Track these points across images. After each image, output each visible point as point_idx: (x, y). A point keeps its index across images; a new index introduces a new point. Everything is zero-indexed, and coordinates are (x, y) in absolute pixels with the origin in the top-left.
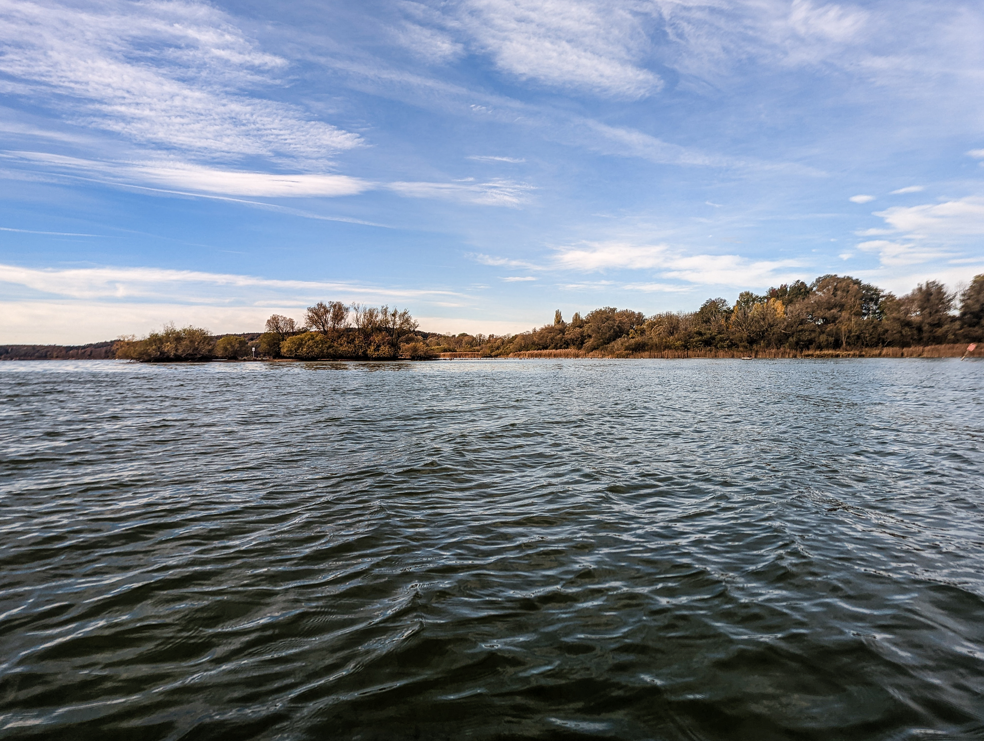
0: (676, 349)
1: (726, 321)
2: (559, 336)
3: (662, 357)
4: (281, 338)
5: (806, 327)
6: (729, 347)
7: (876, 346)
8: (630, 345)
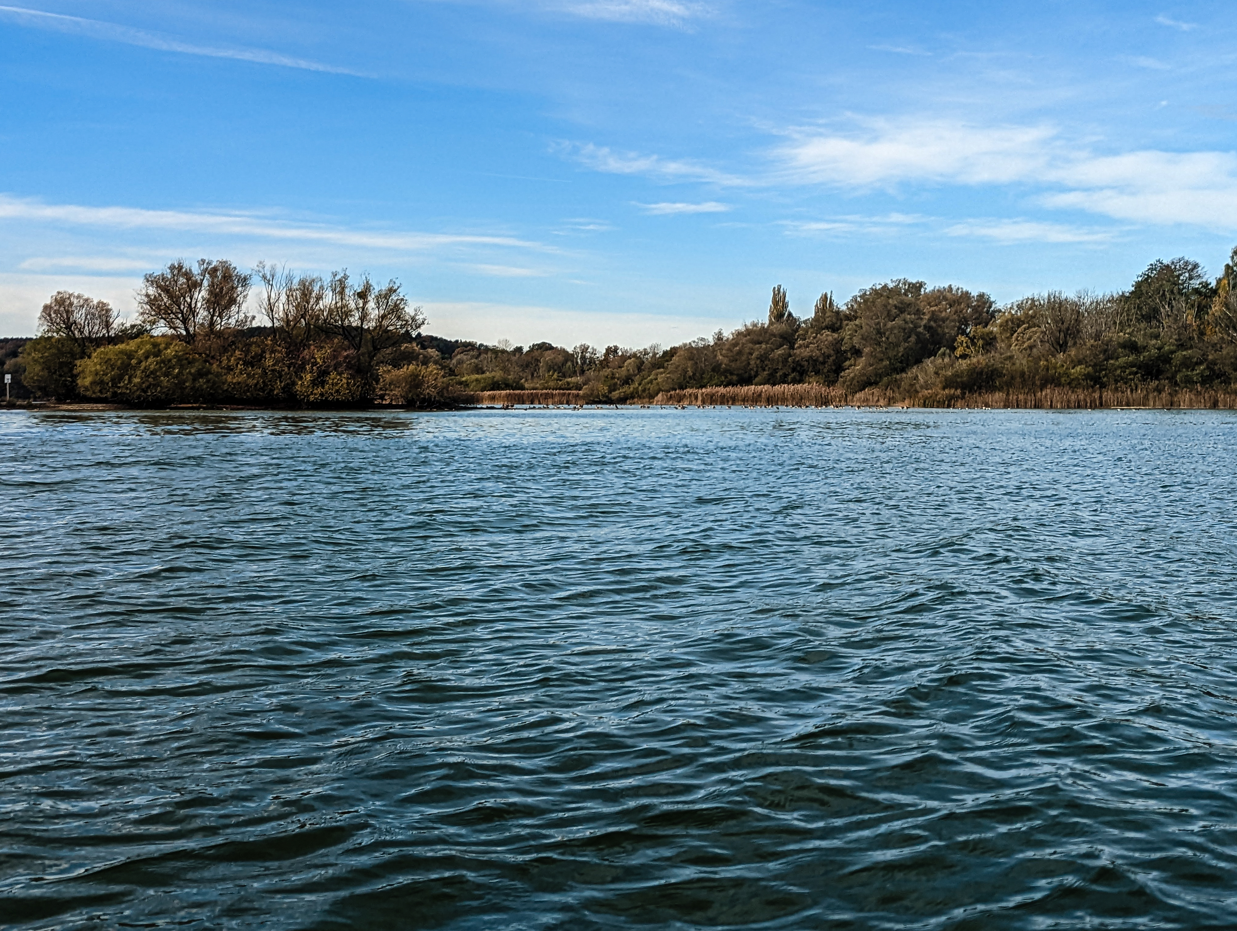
0: (1073, 384)
1: (1198, 316)
2: (780, 352)
3: (1038, 406)
4: (77, 349)
6: (1206, 381)
8: (956, 375)
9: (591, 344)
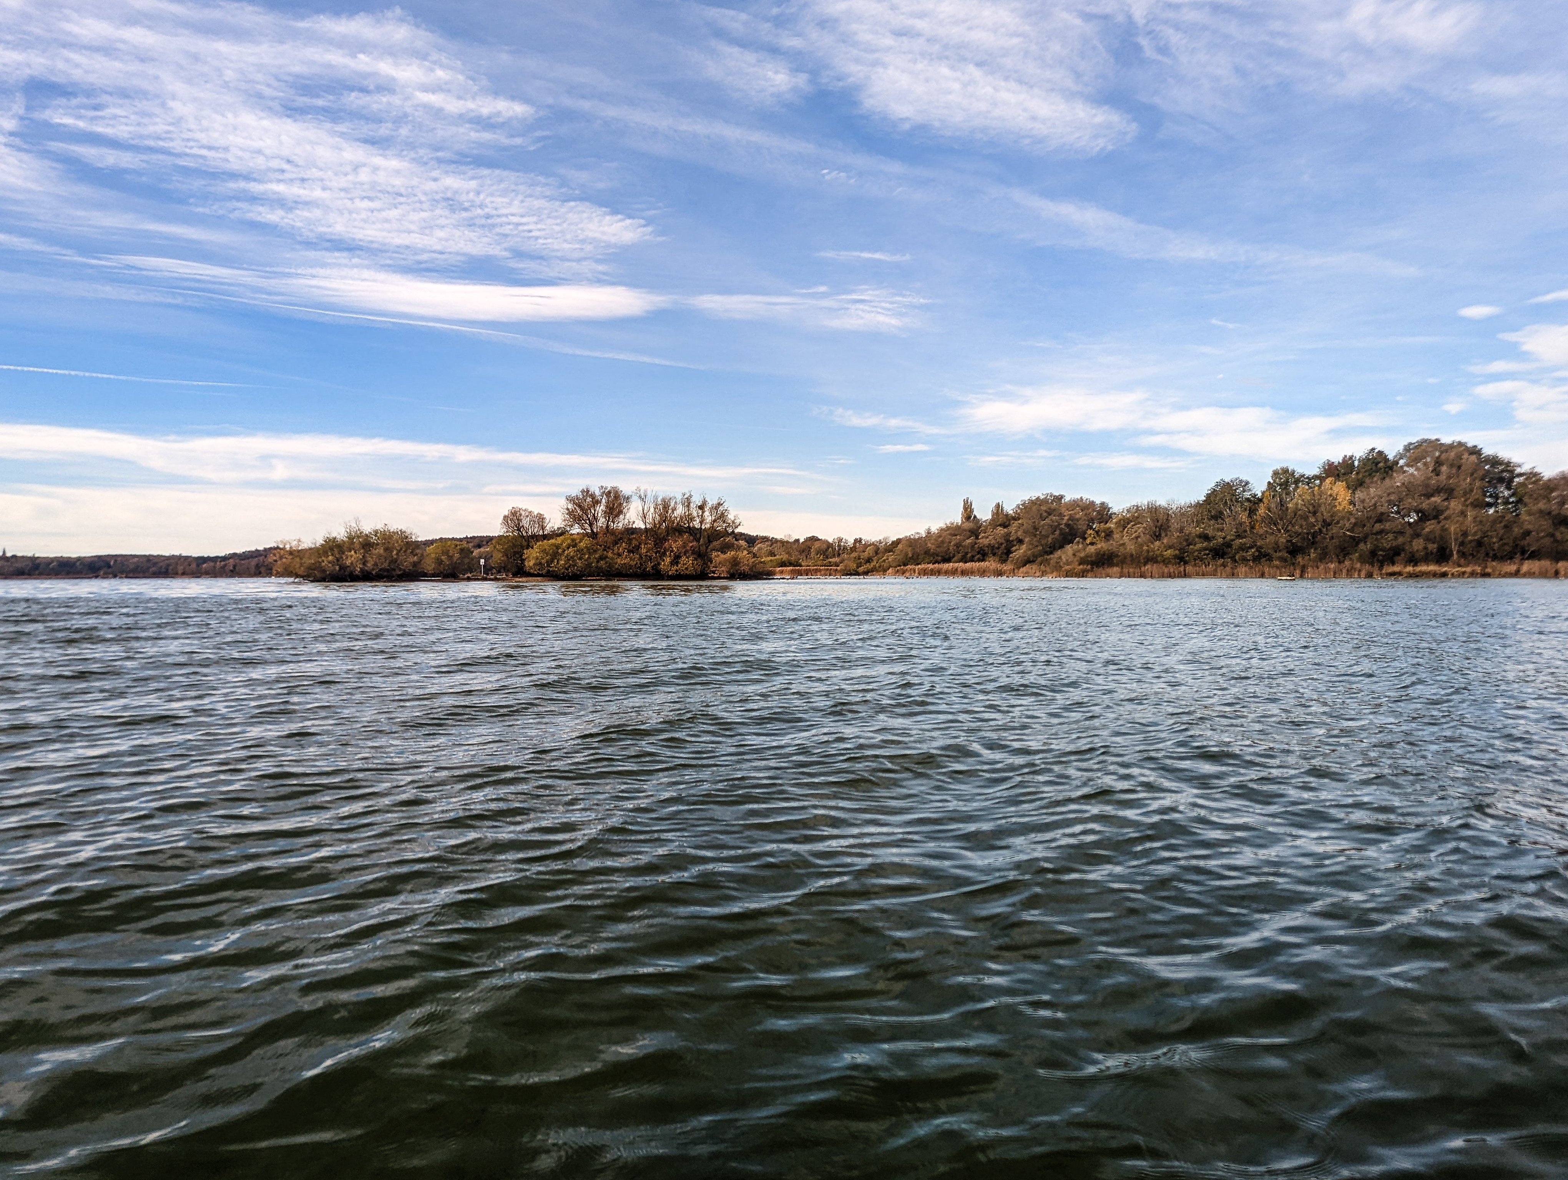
0: (1166, 562)
1: (1250, 516)
2: (969, 541)
3: (1142, 576)
4: (524, 543)
5: (1388, 526)
6: (1257, 559)
7: (1511, 558)
8: (1087, 556)
9: (844, 537)
